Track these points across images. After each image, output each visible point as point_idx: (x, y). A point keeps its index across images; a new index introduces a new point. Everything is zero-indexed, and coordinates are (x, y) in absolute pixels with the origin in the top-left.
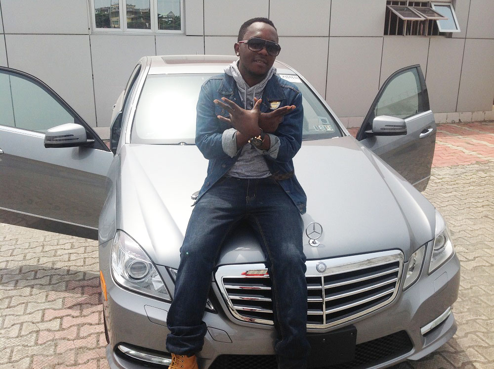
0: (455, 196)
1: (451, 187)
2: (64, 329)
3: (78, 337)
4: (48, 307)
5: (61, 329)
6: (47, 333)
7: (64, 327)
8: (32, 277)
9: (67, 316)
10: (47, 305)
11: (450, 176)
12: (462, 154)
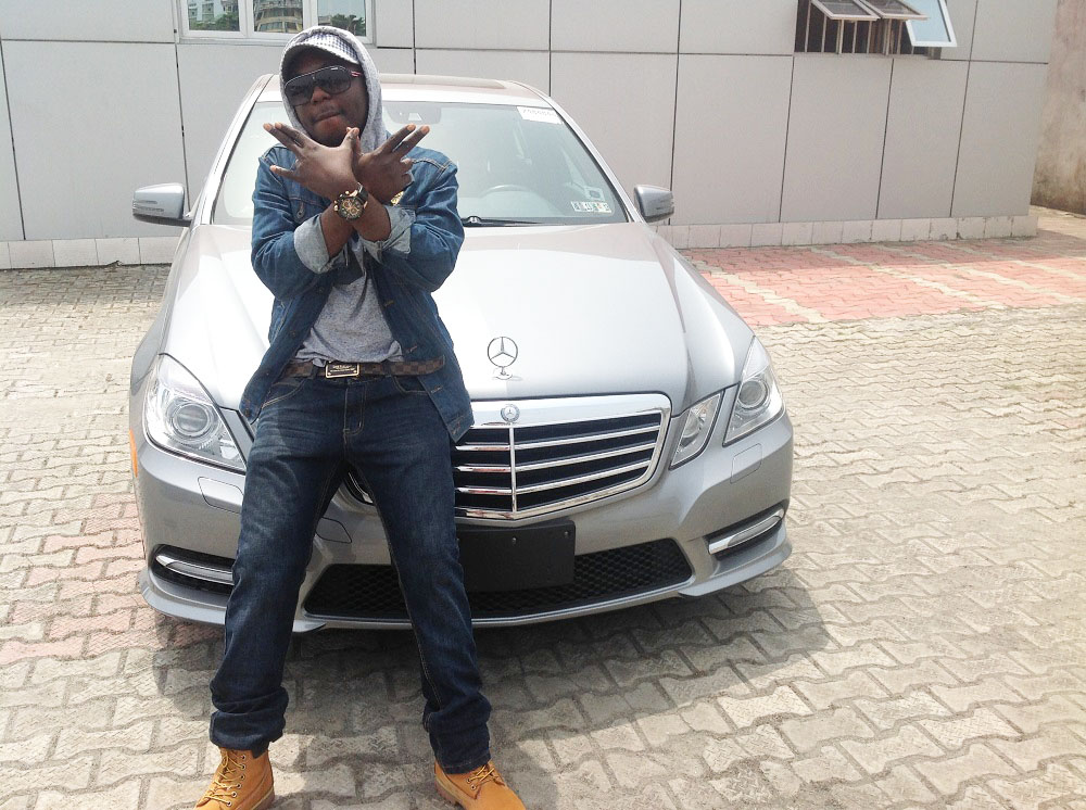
0: (893, 367)
1: (891, 352)
2: (79, 565)
3: (103, 577)
4: (54, 532)
5: (74, 564)
6: (47, 570)
7: (78, 561)
8: (30, 487)
9: (86, 546)
10: (52, 530)
11: (897, 334)
12: (936, 295)
